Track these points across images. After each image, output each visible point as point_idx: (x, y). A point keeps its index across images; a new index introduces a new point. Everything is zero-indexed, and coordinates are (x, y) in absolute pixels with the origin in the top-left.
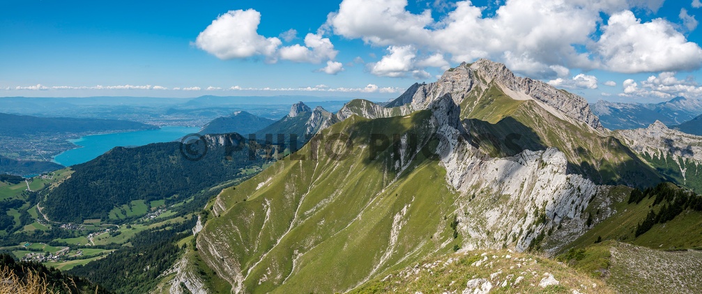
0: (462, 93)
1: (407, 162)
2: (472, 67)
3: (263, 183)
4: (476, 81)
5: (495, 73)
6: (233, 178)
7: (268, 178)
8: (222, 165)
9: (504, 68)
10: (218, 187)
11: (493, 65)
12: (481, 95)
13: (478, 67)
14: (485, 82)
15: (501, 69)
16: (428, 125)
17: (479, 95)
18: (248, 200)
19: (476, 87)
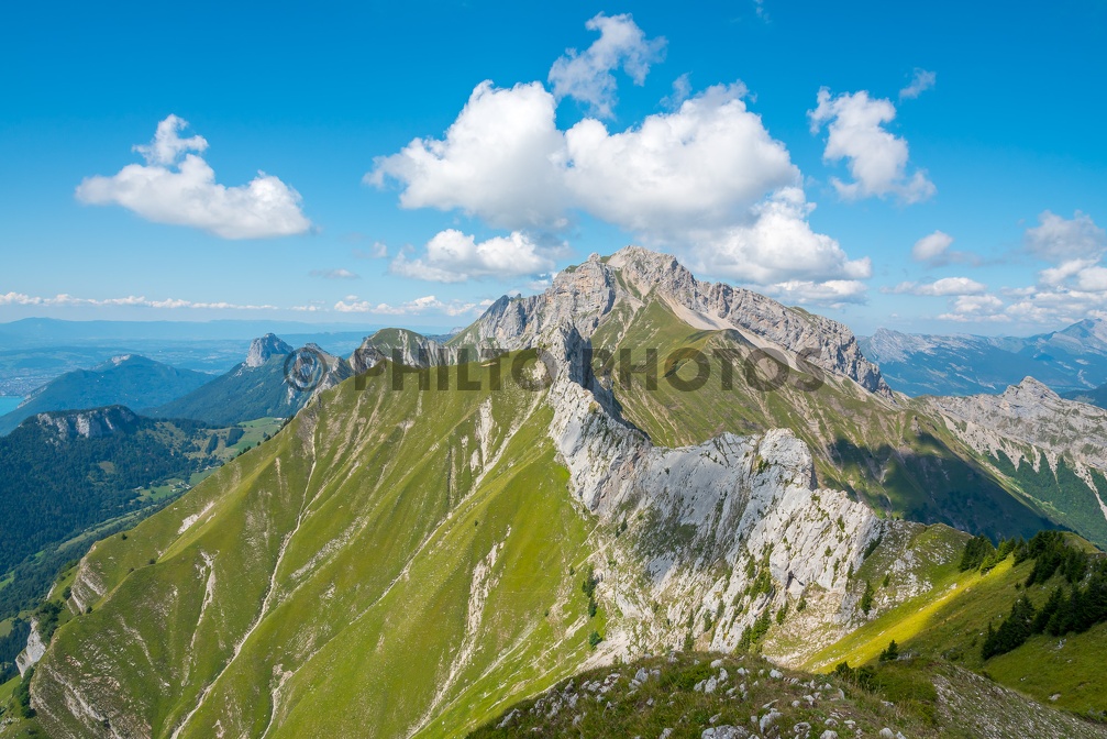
0: (594, 316)
1: (494, 455)
2: (611, 263)
3: (195, 517)
4: (619, 291)
5: (657, 276)
6: (120, 513)
7: (204, 504)
8: (89, 484)
9: (675, 264)
10: (82, 537)
11: (652, 259)
12: (632, 319)
13: (624, 263)
14: (637, 294)
15: (667, 266)
17: (626, 319)
18: (159, 561)
19: (621, 305)
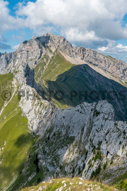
0: (35, 60)
4: (44, 50)
9: (64, 40)
11: (56, 38)
12: (49, 61)
14: (51, 51)
15: (62, 40)
16: (11, 85)
19: (45, 56)
